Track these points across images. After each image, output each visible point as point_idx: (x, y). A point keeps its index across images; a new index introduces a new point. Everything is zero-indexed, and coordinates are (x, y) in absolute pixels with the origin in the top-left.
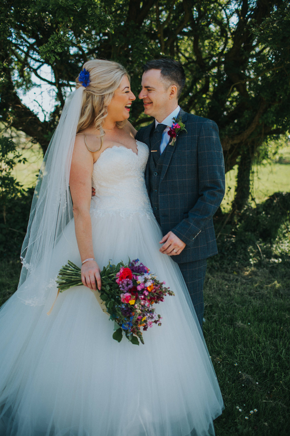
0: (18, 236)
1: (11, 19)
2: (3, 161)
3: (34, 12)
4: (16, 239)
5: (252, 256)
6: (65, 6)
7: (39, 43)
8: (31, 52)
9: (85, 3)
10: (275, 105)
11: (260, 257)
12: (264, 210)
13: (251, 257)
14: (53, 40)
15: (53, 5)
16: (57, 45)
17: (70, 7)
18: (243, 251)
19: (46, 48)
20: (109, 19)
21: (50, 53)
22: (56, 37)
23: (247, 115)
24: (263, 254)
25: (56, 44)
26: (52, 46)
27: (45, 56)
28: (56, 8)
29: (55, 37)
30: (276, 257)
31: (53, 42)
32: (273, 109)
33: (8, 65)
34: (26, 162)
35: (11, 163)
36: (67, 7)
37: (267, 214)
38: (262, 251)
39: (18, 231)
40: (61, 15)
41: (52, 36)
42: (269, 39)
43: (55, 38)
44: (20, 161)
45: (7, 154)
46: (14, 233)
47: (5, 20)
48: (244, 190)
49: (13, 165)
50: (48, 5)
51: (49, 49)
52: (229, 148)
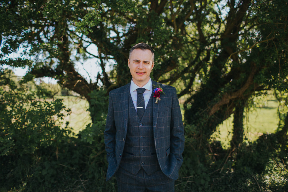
0: (66, 170)
1: (59, 4)
4: (64, 172)
10: (264, 69)
11: (258, 189)
22: (90, 15)
23: (243, 76)
24: (260, 186)
25: (90, 20)
26: (86, 22)
29: (89, 15)
31: (87, 19)
32: (263, 72)
38: (259, 183)
39: (66, 166)
43: (89, 16)
46: (63, 167)
47: (54, 5)
48: (239, 132)
51: (83, 24)
52: (228, 102)
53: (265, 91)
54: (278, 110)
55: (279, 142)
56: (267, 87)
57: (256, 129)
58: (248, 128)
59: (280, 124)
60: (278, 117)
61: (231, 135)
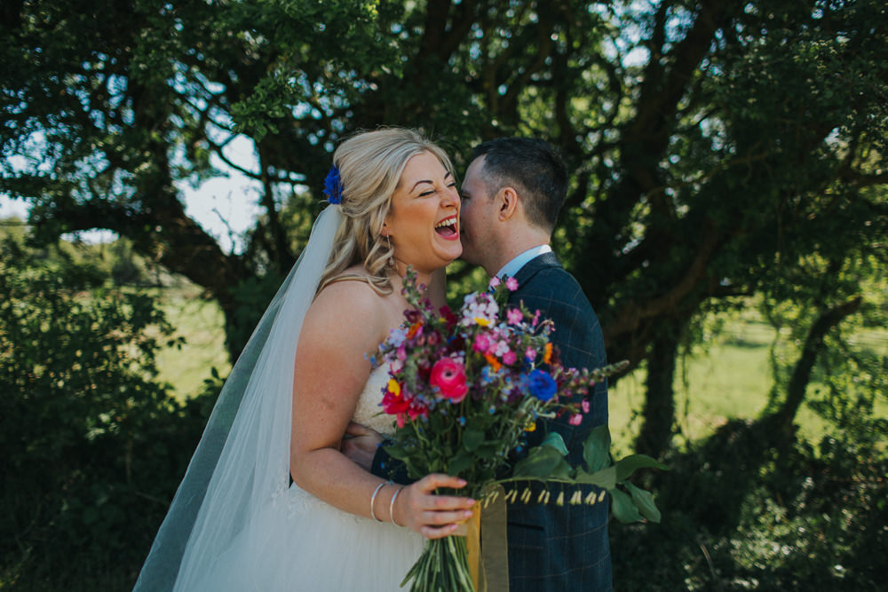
0: (155, 510)
1: (175, 41)
2: (133, 342)
3: (225, 30)
5: (690, 572)
6: (298, 17)
7: (232, 94)
8: (213, 112)
9: (344, 12)
10: (739, 238)
11: (709, 574)
12: (707, 460)
13: (687, 575)
14: (264, 91)
15: (269, 14)
16: (273, 102)
17: (308, 19)
18: (668, 560)
19: (247, 107)
20: (394, 48)
21: (256, 119)
22: (273, 84)
23: (677, 255)
24: (716, 567)
25: (270, 98)
26: (262, 102)
27: (243, 125)
28: (276, 22)
29: (270, 84)
30: (745, 574)
31: (264, 95)
32: (735, 246)
33: (161, 137)
34: (183, 346)
35: (149, 346)
36: (301, 19)
37: (713, 468)
38: (713, 560)
39: (156, 499)
40: (288, 35)
41: (263, 81)
42: (751, 101)
43: (270, 86)
44: (171, 344)
45: (143, 327)
46: (147, 503)
47: (160, 45)
48: (661, 413)
49: (155, 351)
50: (257, 15)
51: (254, 109)
52: (635, 325)
53: (738, 300)
54: (772, 352)
55: (772, 444)
56: (745, 289)
57: (707, 407)
58: (687, 402)
59: (774, 394)
60: (771, 372)
61: (640, 420)
